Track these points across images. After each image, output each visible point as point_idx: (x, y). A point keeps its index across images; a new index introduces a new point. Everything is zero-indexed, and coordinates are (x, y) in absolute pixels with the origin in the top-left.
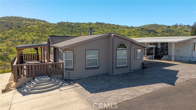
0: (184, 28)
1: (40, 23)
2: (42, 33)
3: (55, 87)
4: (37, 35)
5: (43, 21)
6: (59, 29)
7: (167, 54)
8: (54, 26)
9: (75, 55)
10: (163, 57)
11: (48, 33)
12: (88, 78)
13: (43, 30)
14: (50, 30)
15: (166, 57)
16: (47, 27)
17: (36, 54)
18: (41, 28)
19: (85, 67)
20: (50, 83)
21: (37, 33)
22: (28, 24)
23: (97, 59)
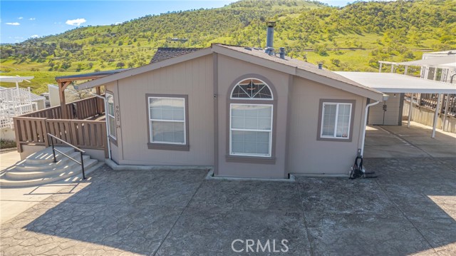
1: (307, 7)
2: (307, 32)
4: (297, 36)
6: (348, 20)
8: (337, 15)
9: (118, 107)
11: (322, 31)
13: (311, 25)
14: (327, 23)
16: (321, 17)
18: (306, 21)
19: (147, 141)
21: (297, 31)
22: (282, 13)
23: (183, 123)
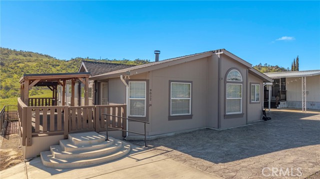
0: (271, 70)
1: (40, 59)
3: (121, 152)
5: (46, 56)
6: (73, 69)
7: (285, 99)
8: (65, 65)
9: (151, 90)
10: (279, 103)
12: (176, 136)
13: (46, 71)
14: (58, 70)
15: (284, 104)
16: (53, 66)
17: (51, 99)
18: (41, 68)
19: (168, 115)
20: (108, 145)
22: (20, 61)
23: (189, 100)
